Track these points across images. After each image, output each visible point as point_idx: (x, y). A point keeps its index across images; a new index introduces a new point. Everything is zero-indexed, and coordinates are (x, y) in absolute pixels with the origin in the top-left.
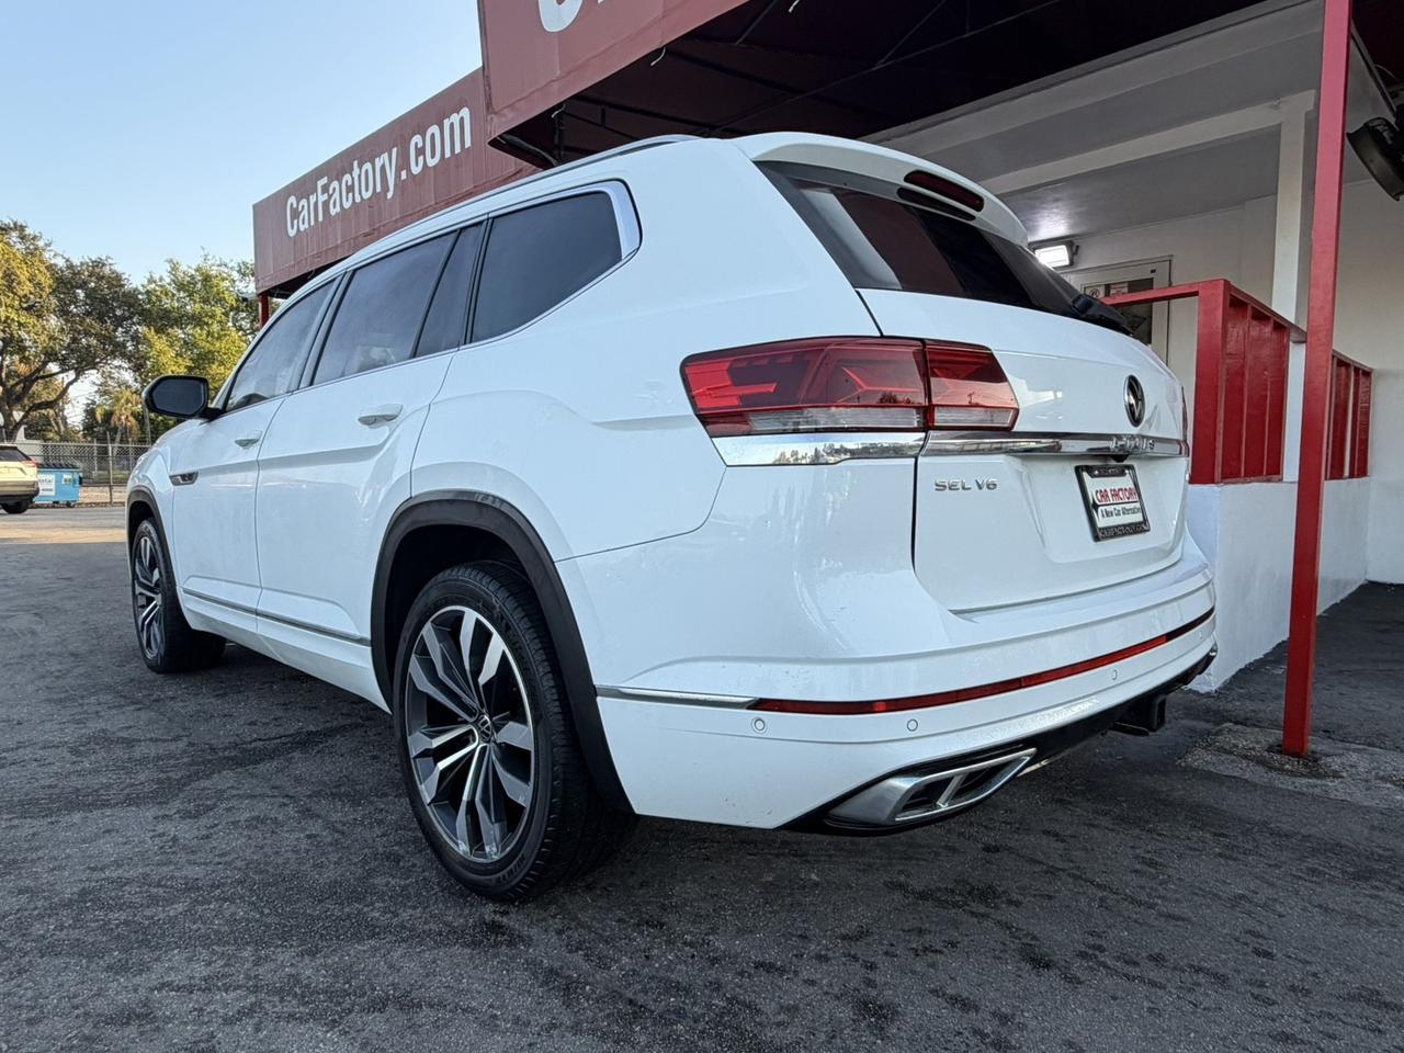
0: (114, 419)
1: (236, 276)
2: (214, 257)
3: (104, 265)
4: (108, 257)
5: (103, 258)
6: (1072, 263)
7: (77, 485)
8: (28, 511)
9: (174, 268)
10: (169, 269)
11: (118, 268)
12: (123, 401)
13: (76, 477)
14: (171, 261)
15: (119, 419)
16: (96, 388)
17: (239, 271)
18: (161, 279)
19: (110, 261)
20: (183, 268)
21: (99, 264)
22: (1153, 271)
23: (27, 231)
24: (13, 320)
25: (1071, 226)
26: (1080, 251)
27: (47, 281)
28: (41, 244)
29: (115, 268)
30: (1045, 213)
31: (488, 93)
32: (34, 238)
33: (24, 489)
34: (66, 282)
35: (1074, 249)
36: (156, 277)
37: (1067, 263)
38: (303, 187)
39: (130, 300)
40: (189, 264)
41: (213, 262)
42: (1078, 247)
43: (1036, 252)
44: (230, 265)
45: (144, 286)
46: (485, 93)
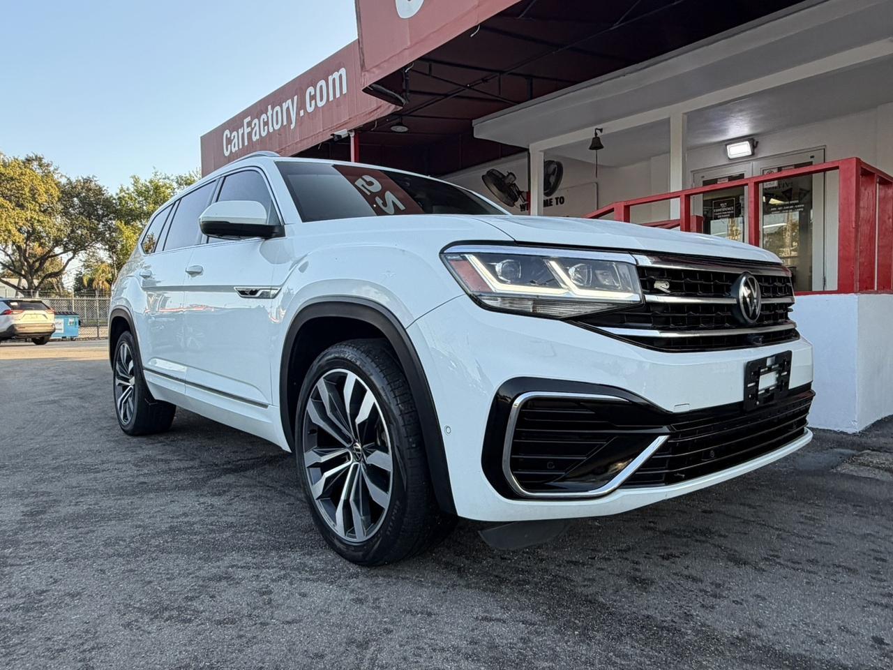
0: (95, 284)
1: (175, 185)
2: (161, 173)
3: (91, 181)
4: (94, 176)
5: (91, 177)
6: (753, 154)
7: (78, 326)
8: (48, 343)
9: (136, 181)
10: (133, 182)
11: (100, 183)
12: (100, 271)
13: (77, 320)
14: (133, 177)
15: (98, 284)
16: (82, 264)
17: (177, 182)
18: (128, 189)
19: (95, 179)
20: (142, 181)
21: (88, 181)
22: (812, 157)
23: (44, 161)
24: (35, 219)
25: (752, 128)
26: (759, 145)
27: (56, 193)
28: (52, 169)
29: (98, 183)
30: (733, 120)
31: (362, 58)
32: (48, 165)
33: (47, 328)
34: (68, 193)
35: (755, 143)
36: (125, 188)
37: (750, 153)
38: (234, 124)
39: (107, 204)
40: (145, 178)
41: (160, 177)
42: (757, 142)
43: (728, 147)
44: (171, 178)
45: (117, 194)
46: (360, 58)
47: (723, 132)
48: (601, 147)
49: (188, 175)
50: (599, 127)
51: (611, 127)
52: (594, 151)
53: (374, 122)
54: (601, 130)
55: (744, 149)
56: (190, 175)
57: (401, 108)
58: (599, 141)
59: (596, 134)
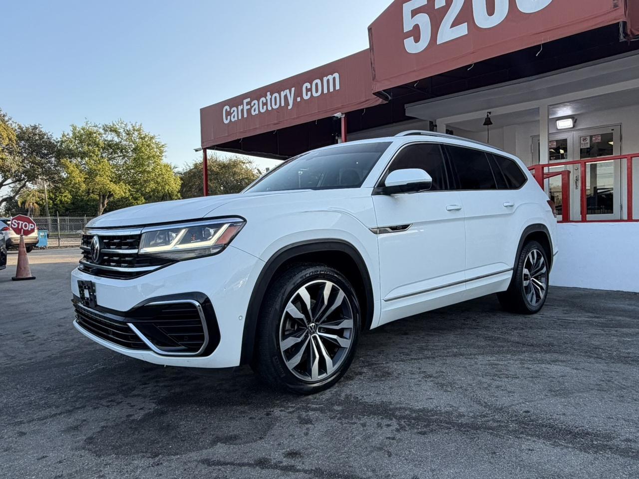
0: (27, 205)
1: (102, 131)
2: (91, 123)
3: (37, 128)
5: (37, 125)
6: (574, 126)
9: (75, 128)
10: (72, 130)
11: (44, 130)
12: (31, 195)
14: (72, 126)
15: (29, 205)
16: (11, 189)
17: (104, 129)
18: (68, 134)
19: (40, 126)
20: (78, 129)
21: (35, 128)
22: (613, 130)
25: (573, 111)
26: (577, 121)
28: (6, 119)
32: (4, 116)
34: (22, 136)
36: (66, 134)
37: (572, 126)
38: (235, 102)
39: (50, 146)
40: (79, 127)
41: (90, 125)
42: (576, 120)
43: (557, 122)
44: (99, 126)
45: (61, 138)
46: (372, 73)
47: (554, 113)
48: (491, 123)
49: (112, 125)
50: (489, 111)
51: (497, 111)
52: (487, 126)
53: (363, 109)
54: (490, 113)
55: (568, 123)
56: (114, 125)
57: (387, 102)
58: (490, 121)
59: (488, 116)
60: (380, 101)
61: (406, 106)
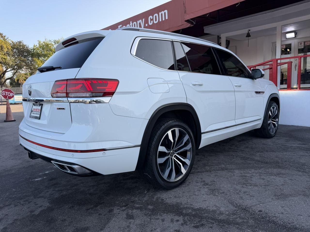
1: (53, 43)
2: (48, 39)
3: (21, 43)
4: (22, 41)
5: (21, 41)
9: (39, 42)
10: (38, 43)
11: (25, 43)
12: (21, 76)
14: (38, 41)
15: (21, 81)
16: (12, 73)
17: (54, 42)
18: (36, 46)
20: (41, 43)
21: (20, 42)
23: (3, 35)
25: (295, 28)
27: (10, 48)
29: (24, 43)
32: (5, 37)
34: (13, 47)
35: (296, 33)
37: (294, 36)
38: (114, 27)
39: (28, 51)
40: (42, 41)
41: (47, 40)
42: (297, 33)
43: (286, 34)
44: (52, 41)
45: (33, 48)
46: (184, 10)
47: (285, 30)
48: (250, 36)
49: (58, 40)
50: (249, 29)
51: (253, 29)
52: (248, 37)
53: (180, 30)
54: (250, 30)
55: (292, 35)
56: (59, 40)
57: (193, 25)
58: (249, 34)
59: (248, 32)
60: (189, 25)
61: (204, 27)
